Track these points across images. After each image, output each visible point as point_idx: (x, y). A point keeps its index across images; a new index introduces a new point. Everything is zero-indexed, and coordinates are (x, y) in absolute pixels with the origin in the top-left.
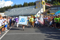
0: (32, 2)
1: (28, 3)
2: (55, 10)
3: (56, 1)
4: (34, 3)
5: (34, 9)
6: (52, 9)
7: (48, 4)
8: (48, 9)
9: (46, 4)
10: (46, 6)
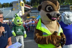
0: (8, 3)
1: (2, 4)
2: (35, 13)
3: (36, 3)
4: (10, 3)
5: (10, 11)
6: (32, 12)
7: (27, 6)
8: (27, 11)
9: (25, 5)
10: (25, 8)
